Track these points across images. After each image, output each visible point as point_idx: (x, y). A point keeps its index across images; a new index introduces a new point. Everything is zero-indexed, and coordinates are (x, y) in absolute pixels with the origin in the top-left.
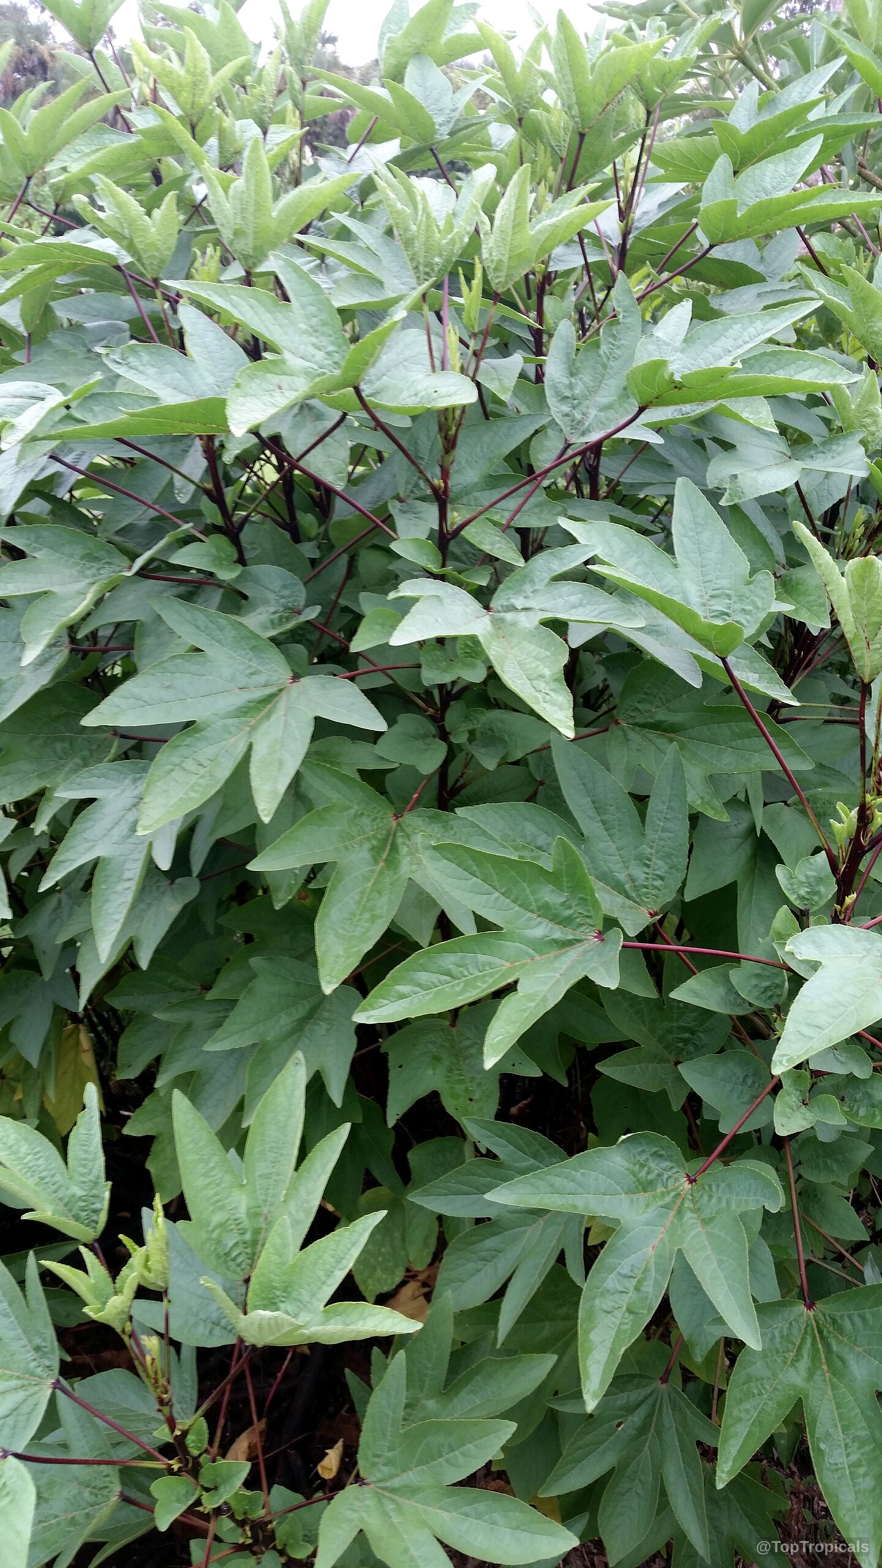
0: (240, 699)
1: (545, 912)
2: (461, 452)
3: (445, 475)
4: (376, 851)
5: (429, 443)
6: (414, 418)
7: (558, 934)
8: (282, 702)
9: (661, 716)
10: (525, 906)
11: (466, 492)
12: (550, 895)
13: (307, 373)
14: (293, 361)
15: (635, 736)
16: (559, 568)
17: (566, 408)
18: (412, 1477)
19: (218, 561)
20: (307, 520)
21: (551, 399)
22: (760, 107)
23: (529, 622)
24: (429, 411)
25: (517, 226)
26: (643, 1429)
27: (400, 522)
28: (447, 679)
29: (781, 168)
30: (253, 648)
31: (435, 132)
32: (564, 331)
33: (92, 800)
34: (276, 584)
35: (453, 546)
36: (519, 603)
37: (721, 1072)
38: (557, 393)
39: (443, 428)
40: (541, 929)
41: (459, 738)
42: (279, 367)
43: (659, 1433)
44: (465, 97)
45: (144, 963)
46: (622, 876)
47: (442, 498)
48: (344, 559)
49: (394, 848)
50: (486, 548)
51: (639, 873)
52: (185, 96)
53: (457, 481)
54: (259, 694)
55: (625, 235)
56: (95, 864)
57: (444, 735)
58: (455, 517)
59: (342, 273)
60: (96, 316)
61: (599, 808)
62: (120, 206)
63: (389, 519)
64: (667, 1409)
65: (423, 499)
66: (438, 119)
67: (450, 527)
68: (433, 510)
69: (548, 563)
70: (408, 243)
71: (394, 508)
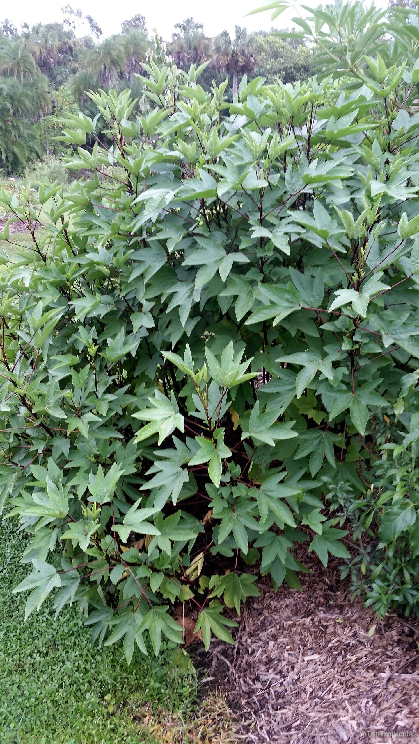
0: (215, 259)
1: (287, 300)
2: (265, 198)
3: (261, 204)
4: (248, 294)
5: (256, 197)
6: (253, 191)
7: (290, 305)
8: (225, 259)
9: (318, 263)
10: (282, 299)
11: (266, 209)
12: (287, 296)
13: (232, 183)
14: (228, 180)
15: (312, 269)
16: (287, 222)
17: (290, 186)
18: (262, 428)
19: (204, 231)
20: (223, 223)
21: (286, 184)
22: (345, 99)
23: (281, 234)
24: (257, 189)
25: (275, 146)
26: (320, 443)
27: (250, 217)
28: (263, 255)
29: (348, 118)
30: (217, 248)
31: (255, 116)
32: (289, 167)
33: (175, 292)
34: (219, 236)
35: (263, 222)
36: (279, 230)
37: (334, 348)
38: (288, 182)
39: (260, 193)
40: (286, 304)
41: (267, 273)
42: (226, 181)
43: (323, 444)
44: (263, 106)
45: (189, 335)
46: (308, 300)
47: (260, 210)
48: (235, 231)
49: (252, 293)
50: (272, 222)
51: (312, 300)
52: (193, 113)
53: (264, 206)
54: (219, 258)
55: (309, 137)
56: (179, 306)
57: (262, 272)
58: (264, 214)
59: (233, 156)
60: (164, 170)
61: (301, 284)
62: (183, 146)
63: (248, 217)
64: (325, 438)
65: (256, 211)
66: (256, 112)
67: (263, 217)
68: (259, 214)
69: (285, 221)
70: (251, 151)
71: (248, 214)
